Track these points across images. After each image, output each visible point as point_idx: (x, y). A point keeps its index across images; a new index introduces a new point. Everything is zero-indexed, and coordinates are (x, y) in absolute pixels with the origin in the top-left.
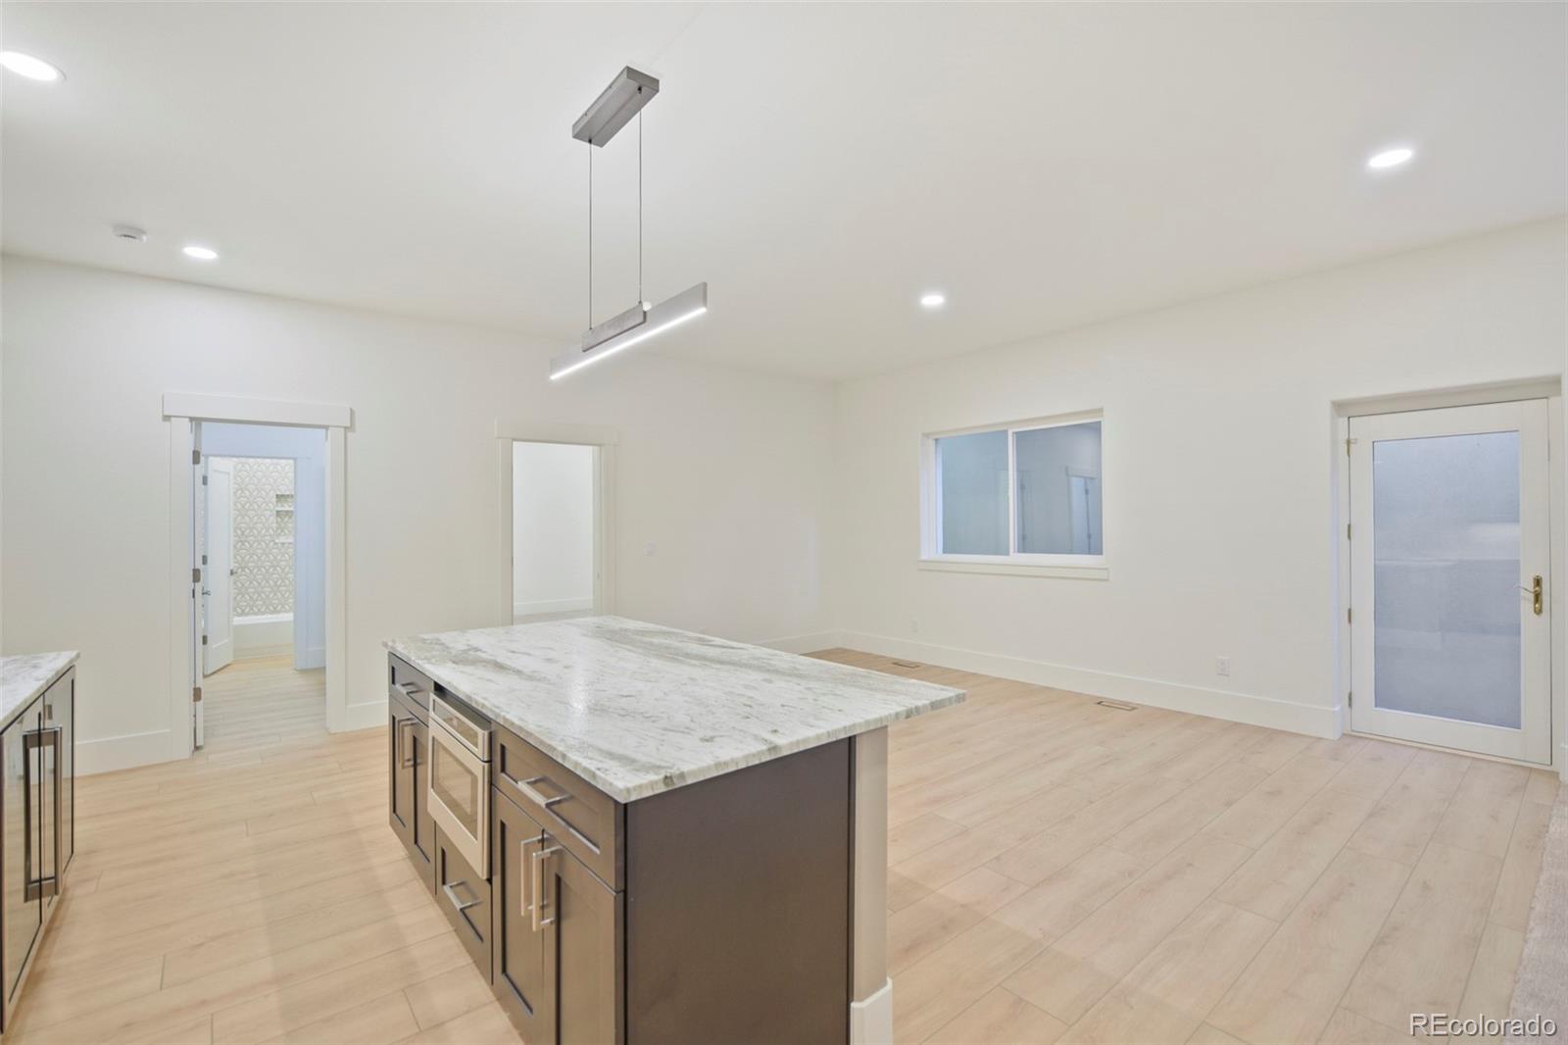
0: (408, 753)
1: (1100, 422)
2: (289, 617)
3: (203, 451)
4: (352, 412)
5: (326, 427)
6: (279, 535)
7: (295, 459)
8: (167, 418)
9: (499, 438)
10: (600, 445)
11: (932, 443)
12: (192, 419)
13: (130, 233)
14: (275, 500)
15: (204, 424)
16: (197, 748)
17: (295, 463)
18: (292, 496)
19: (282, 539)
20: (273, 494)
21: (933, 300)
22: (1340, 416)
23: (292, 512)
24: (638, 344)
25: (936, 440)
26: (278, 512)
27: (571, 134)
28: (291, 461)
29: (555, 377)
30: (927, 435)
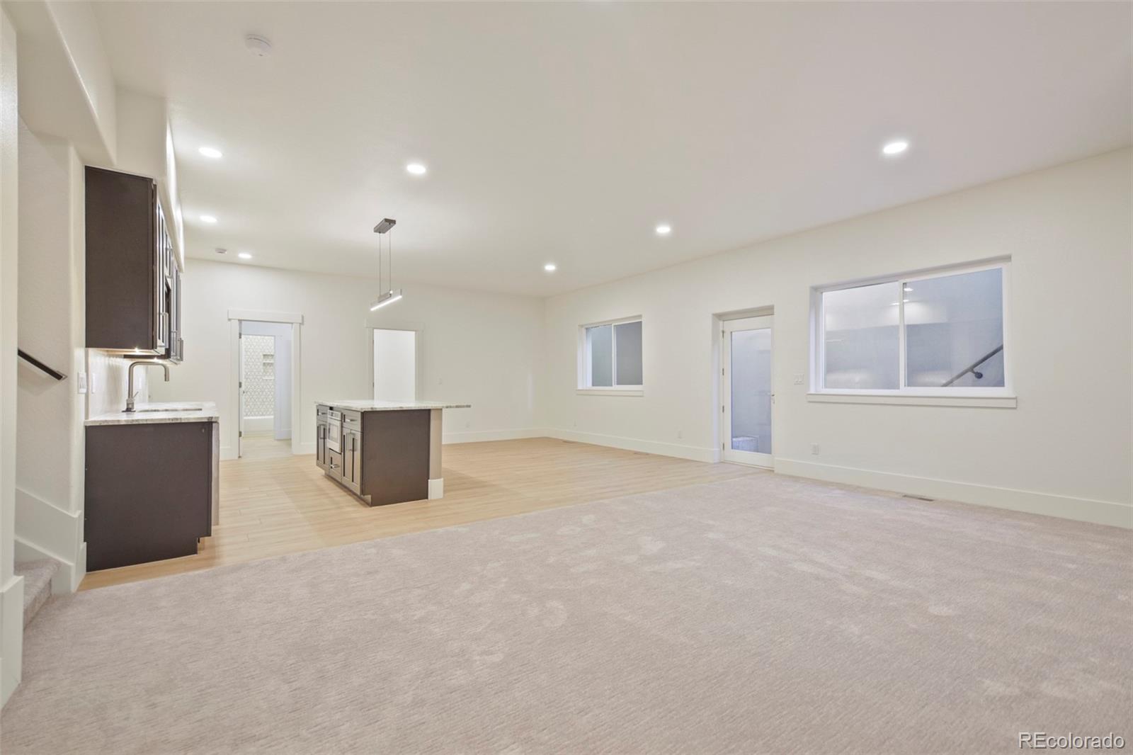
0: (322, 436)
1: (641, 322)
2: (272, 417)
3: (243, 333)
4: (303, 317)
5: (292, 323)
6: (264, 376)
7: (274, 336)
8: (230, 320)
9: (367, 327)
10: (416, 331)
11: (584, 331)
12: (239, 320)
13: (222, 251)
14: (262, 357)
15: (243, 322)
16: (240, 457)
17: (275, 339)
18: (272, 356)
19: (266, 378)
20: (261, 354)
21: (550, 268)
22: (720, 320)
23: (272, 364)
24: (387, 305)
25: (587, 329)
26: (264, 363)
27: (373, 231)
28: (273, 338)
29: (373, 309)
30: (582, 326)
